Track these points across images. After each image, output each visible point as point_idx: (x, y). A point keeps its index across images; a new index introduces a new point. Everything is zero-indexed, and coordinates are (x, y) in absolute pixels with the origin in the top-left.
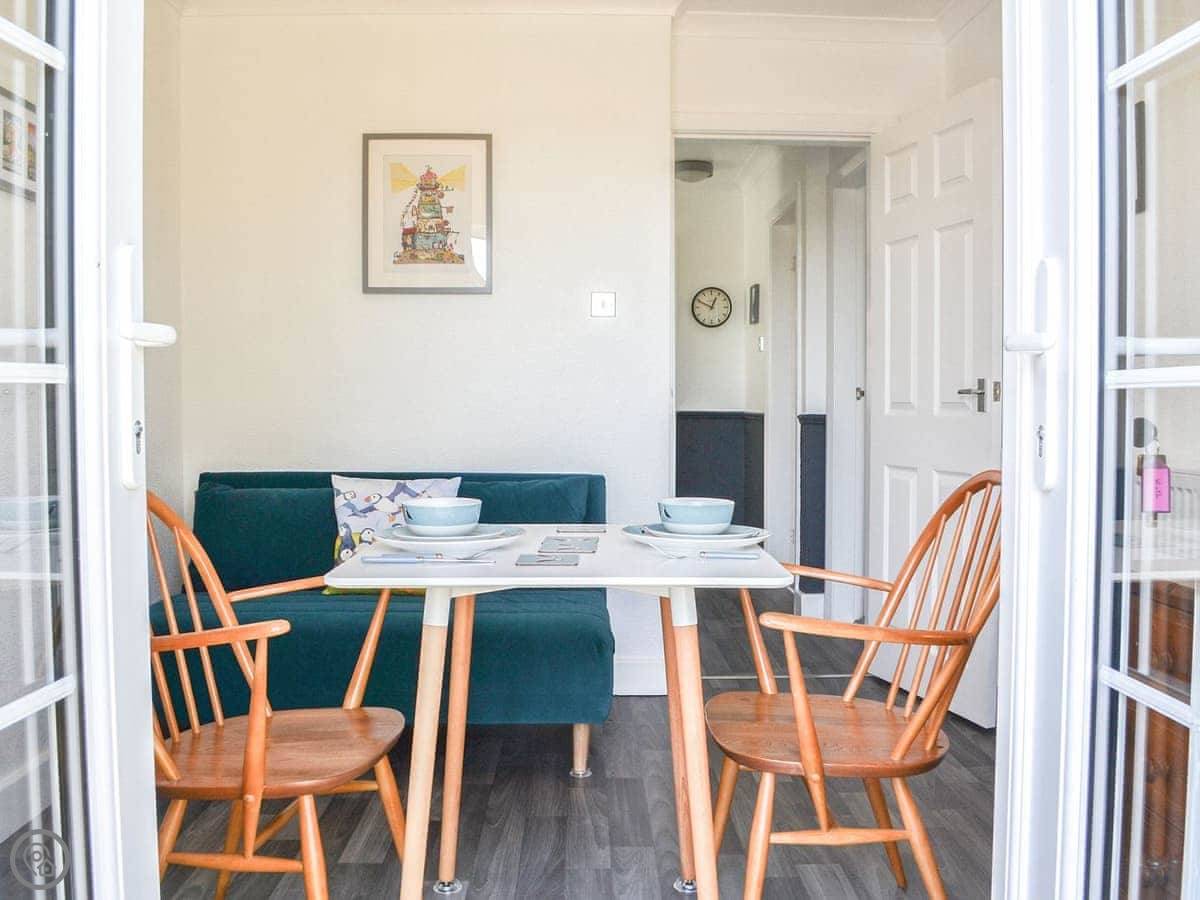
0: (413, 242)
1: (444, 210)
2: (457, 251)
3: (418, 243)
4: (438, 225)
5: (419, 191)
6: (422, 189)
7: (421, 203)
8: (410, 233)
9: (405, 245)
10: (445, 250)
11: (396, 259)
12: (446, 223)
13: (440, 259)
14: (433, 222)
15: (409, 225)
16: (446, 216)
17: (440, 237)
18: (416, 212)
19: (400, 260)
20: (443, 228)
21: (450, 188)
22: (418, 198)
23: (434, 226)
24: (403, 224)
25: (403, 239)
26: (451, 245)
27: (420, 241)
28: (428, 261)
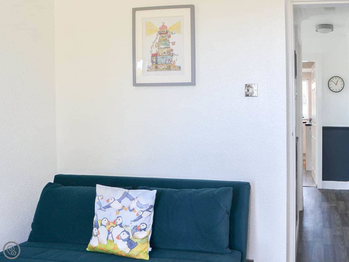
0: (156, 61)
1: (171, 44)
2: (177, 64)
3: (158, 60)
4: (168, 52)
5: (159, 35)
6: (160, 34)
7: (160, 41)
8: (155, 55)
9: (152, 62)
10: (171, 64)
11: (149, 69)
12: (172, 50)
13: (169, 68)
14: (165, 50)
15: (154, 52)
16: (172, 47)
17: (169, 57)
18: (158, 46)
19: (150, 69)
20: (170, 53)
21: (173, 33)
22: (158, 38)
23: (166, 52)
24: (151, 51)
25: (152, 59)
26: (174, 61)
27: (160, 60)
28: (163, 69)
